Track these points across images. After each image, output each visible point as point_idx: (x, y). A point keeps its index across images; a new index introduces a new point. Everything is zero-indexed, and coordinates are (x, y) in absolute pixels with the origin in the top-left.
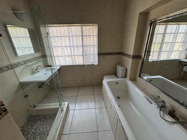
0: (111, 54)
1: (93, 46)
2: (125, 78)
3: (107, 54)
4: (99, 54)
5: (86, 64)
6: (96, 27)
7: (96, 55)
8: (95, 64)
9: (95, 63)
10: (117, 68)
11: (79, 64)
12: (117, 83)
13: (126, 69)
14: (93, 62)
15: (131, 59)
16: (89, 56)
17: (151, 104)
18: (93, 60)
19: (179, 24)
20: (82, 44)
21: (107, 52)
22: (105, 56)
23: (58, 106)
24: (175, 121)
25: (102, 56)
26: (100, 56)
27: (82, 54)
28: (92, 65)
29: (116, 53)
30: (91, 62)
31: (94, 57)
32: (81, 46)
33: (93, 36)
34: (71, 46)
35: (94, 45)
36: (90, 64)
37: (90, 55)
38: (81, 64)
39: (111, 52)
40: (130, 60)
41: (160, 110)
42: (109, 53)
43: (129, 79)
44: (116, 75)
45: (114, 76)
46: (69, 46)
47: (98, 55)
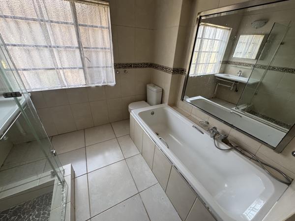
0: (136, 66)
1: (102, 49)
2: (161, 103)
3: (130, 66)
4: (117, 66)
5: (93, 86)
6: (106, 9)
7: (111, 67)
8: (110, 84)
9: (111, 82)
10: (148, 89)
11: (77, 87)
12: (153, 113)
13: (163, 90)
14: (106, 81)
15: (171, 75)
16: (97, 69)
17: (203, 133)
18: (106, 76)
19: (217, 27)
20: (79, 42)
21: (131, 62)
22: (127, 70)
23: (49, 179)
24: (230, 148)
25: (122, 70)
26: (119, 70)
27: (81, 66)
28: (106, 87)
29: (144, 64)
30: (103, 81)
31: (106, 71)
32: (77, 48)
33: (102, 27)
34: (50, 47)
35: (105, 49)
36: (100, 85)
37: (98, 67)
38: (81, 86)
39: (137, 62)
40: (169, 76)
41: (214, 138)
42: (134, 64)
43: (168, 105)
44: (146, 101)
45: (144, 102)
46: (47, 47)
47: (115, 68)
